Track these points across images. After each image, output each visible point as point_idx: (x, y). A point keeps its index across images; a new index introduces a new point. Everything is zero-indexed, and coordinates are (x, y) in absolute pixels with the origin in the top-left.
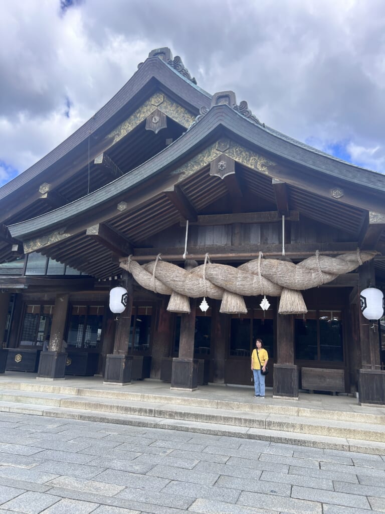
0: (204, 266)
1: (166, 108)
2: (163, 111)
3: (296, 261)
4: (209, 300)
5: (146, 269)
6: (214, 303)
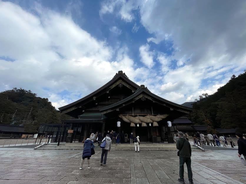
0: (138, 117)
1: (122, 83)
3: (155, 116)
4: (139, 124)
6: (140, 124)
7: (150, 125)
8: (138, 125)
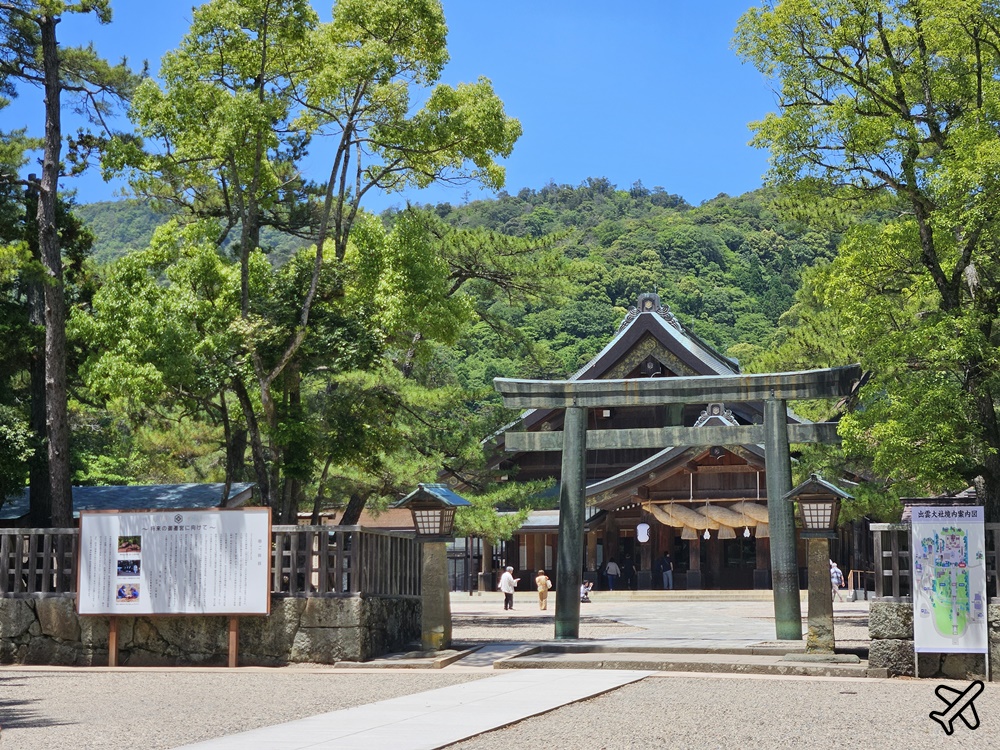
0: (705, 507)
1: (659, 354)
2: (656, 357)
4: (710, 532)
5: (663, 511)
6: (714, 533)
7: (747, 534)
8: (707, 536)
